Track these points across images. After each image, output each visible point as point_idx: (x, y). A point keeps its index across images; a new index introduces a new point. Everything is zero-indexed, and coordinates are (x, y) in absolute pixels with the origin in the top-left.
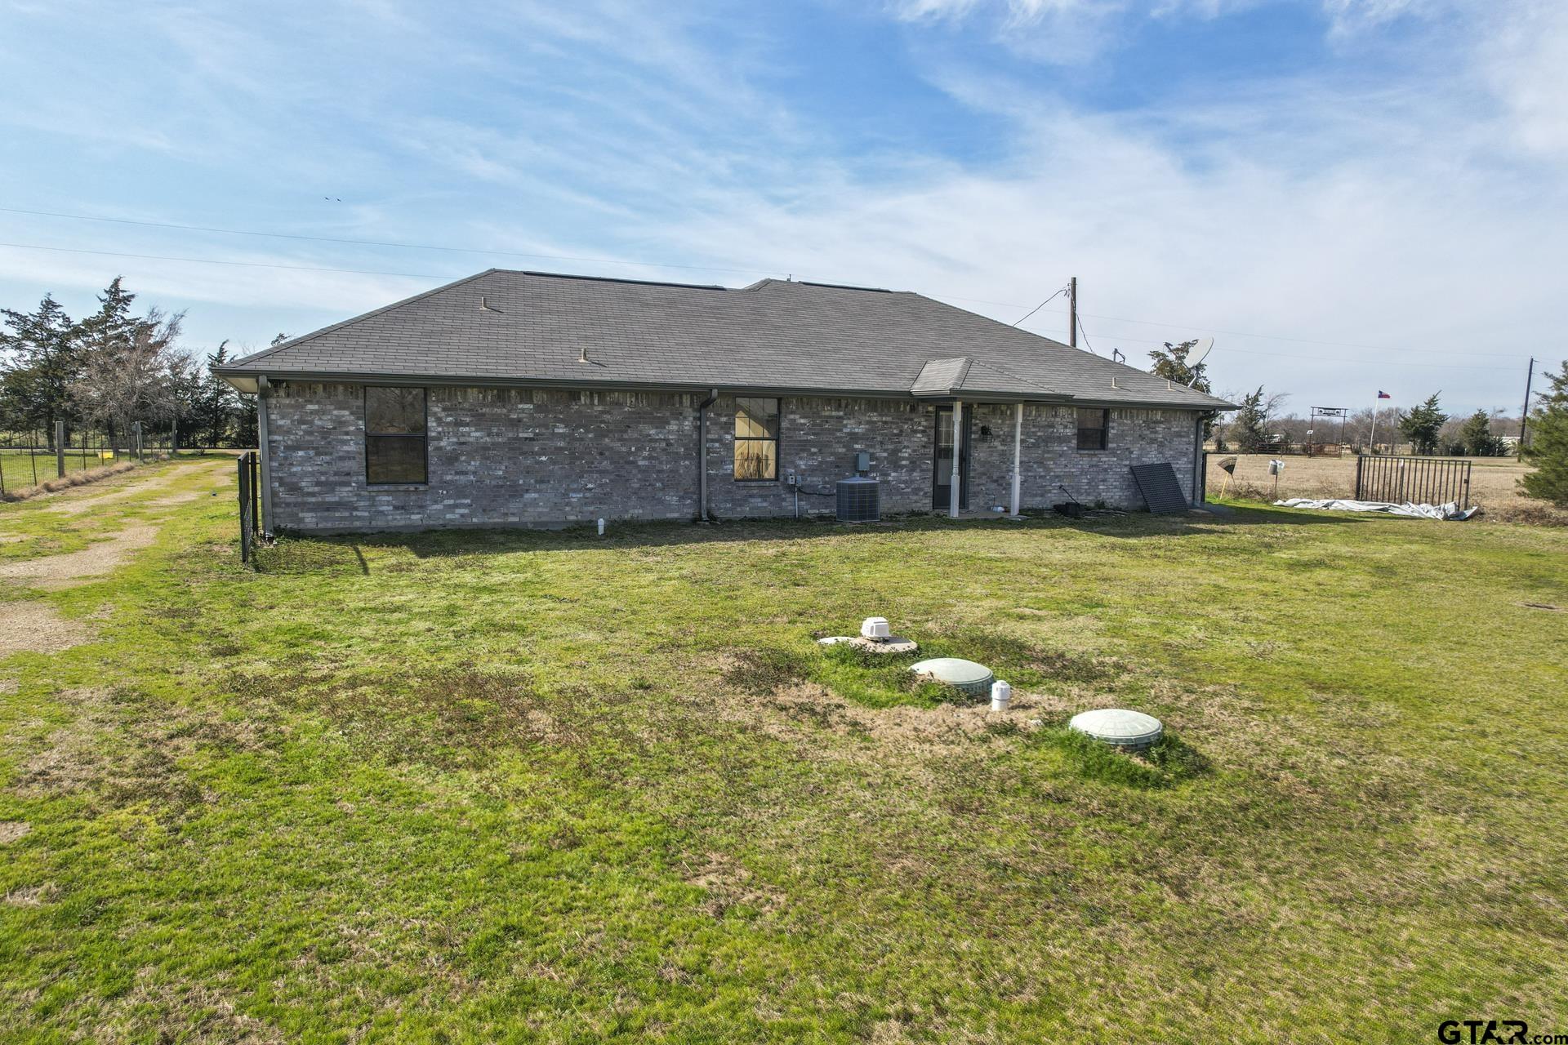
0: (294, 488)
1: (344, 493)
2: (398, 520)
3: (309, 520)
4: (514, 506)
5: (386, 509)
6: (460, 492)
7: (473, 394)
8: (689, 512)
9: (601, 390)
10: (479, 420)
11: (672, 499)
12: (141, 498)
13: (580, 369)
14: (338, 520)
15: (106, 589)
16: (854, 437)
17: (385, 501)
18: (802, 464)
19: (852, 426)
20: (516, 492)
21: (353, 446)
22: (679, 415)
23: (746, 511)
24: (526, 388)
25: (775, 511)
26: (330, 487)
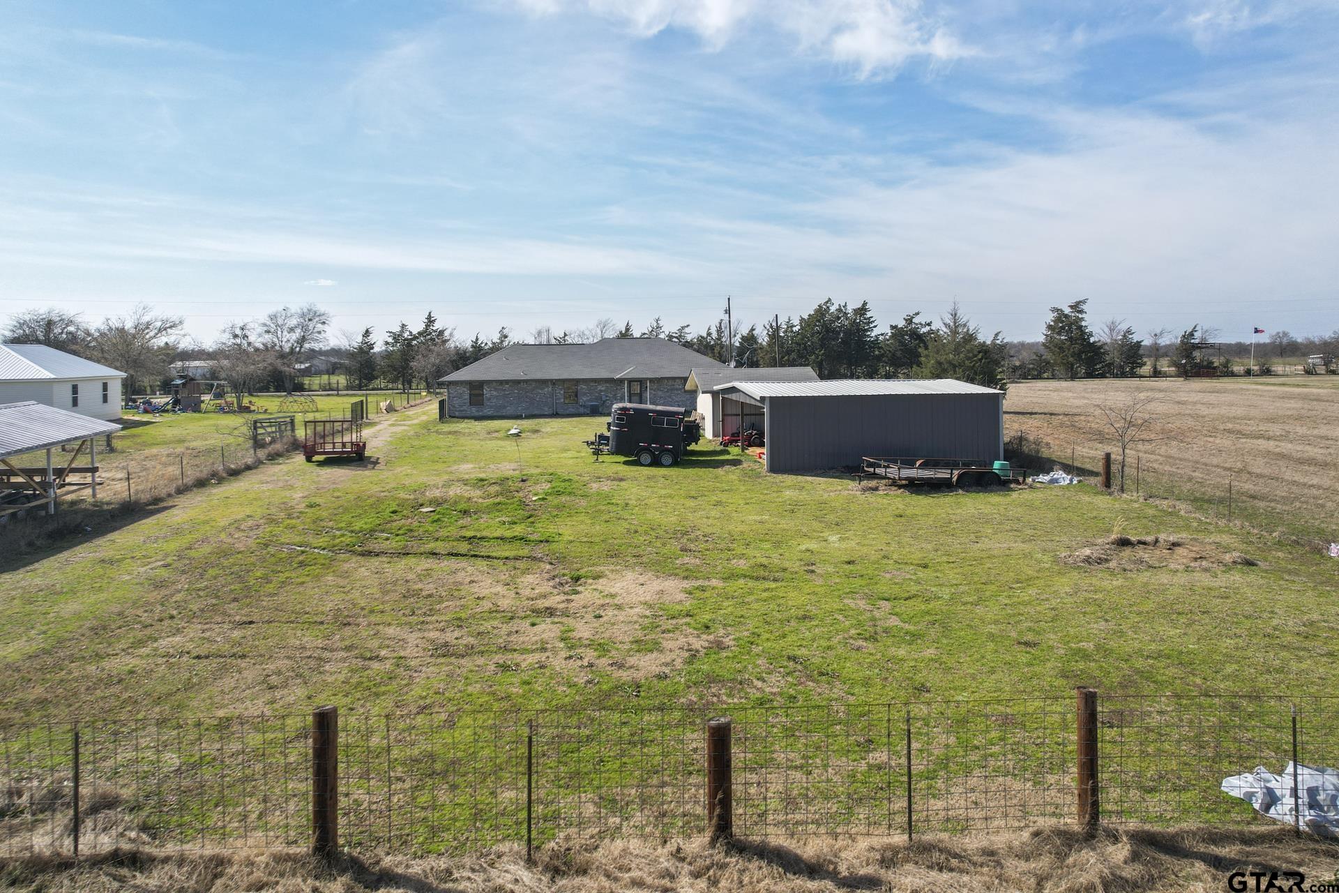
0: (454, 407)
1: (465, 408)
2: (477, 414)
3: (457, 414)
4: (504, 411)
5: (474, 411)
6: (491, 407)
7: (494, 384)
8: (551, 412)
9: (526, 381)
10: (496, 390)
11: (546, 409)
12: (427, 410)
13: (521, 376)
14: (463, 414)
15: (415, 425)
16: (601, 391)
17: (474, 409)
18: (585, 399)
19: (600, 388)
20: (505, 407)
21: (467, 397)
22: (548, 387)
23: (568, 412)
24: (507, 382)
25: (577, 412)
26: (461, 406)
